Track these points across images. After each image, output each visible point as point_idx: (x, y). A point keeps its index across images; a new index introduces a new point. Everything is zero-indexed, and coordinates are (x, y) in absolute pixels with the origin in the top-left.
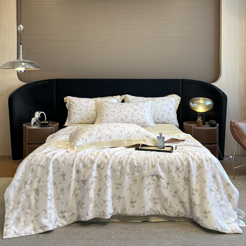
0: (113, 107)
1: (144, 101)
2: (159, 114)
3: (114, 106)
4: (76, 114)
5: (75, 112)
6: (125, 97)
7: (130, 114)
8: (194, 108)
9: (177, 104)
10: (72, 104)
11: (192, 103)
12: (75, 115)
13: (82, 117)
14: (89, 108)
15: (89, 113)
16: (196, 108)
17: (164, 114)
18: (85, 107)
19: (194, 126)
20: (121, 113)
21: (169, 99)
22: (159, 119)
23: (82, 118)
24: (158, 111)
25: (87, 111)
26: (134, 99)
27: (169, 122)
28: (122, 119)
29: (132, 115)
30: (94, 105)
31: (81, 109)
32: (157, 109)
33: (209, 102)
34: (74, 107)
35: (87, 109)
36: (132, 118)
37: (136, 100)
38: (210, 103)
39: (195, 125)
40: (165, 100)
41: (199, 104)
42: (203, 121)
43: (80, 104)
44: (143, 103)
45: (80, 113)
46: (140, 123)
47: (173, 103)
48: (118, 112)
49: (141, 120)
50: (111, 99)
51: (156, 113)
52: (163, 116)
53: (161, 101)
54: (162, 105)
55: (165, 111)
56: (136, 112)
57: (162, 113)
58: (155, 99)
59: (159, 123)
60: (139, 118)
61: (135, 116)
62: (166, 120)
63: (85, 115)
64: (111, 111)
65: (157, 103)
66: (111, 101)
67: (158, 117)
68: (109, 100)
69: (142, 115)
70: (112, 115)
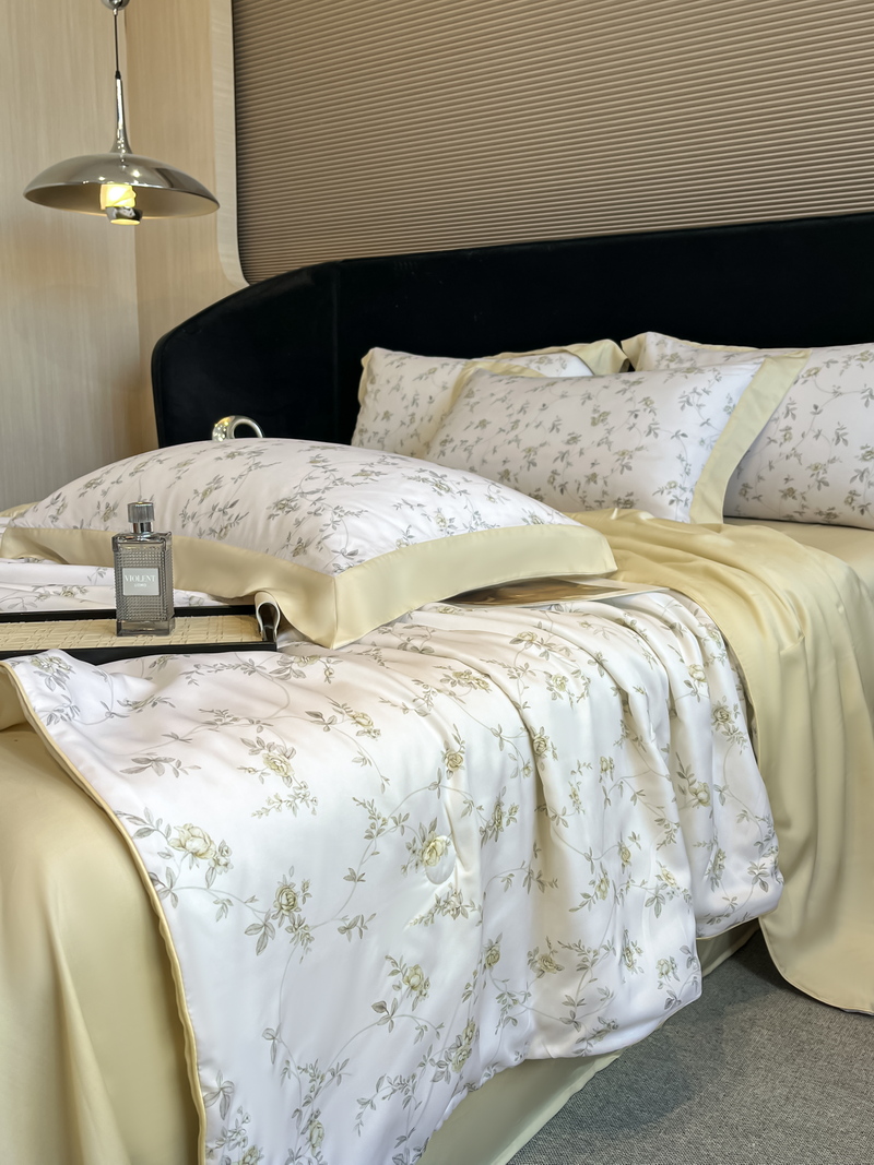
0: (494, 398)
2: (793, 459)
3: (501, 395)
6: (640, 345)
7: (557, 442)
14: (422, 410)
15: (418, 435)
17: (832, 461)
18: (405, 403)
20: (512, 435)
22: (790, 493)
24: (796, 434)
25: (412, 421)
27: (866, 519)
29: (565, 448)
30: (449, 392)
31: (391, 411)
32: (789, 421)
35: (412, 409)
36: (559, 466)
43: (393, 384)
45: (381, 434)
48: (501, 430)
49: (605, 483)
50: (550, 361)
51: (773, 451)
52: (825, 472)
53: (840, 366)
54: (835, 392)
55: (846, 442)
56: (599, 432)
57: (815, 451)
58: (801, 355)
59: (797, 517)
60: (596, 469)
61: (581, 453)
62: (846, 502)
63: (402, 444)
64: (472, 423)
65: (801, 381)
66: (541, 372)
67: (787, 479)
68: (534, 366)
69: (624, 454)
70: (467, 441)
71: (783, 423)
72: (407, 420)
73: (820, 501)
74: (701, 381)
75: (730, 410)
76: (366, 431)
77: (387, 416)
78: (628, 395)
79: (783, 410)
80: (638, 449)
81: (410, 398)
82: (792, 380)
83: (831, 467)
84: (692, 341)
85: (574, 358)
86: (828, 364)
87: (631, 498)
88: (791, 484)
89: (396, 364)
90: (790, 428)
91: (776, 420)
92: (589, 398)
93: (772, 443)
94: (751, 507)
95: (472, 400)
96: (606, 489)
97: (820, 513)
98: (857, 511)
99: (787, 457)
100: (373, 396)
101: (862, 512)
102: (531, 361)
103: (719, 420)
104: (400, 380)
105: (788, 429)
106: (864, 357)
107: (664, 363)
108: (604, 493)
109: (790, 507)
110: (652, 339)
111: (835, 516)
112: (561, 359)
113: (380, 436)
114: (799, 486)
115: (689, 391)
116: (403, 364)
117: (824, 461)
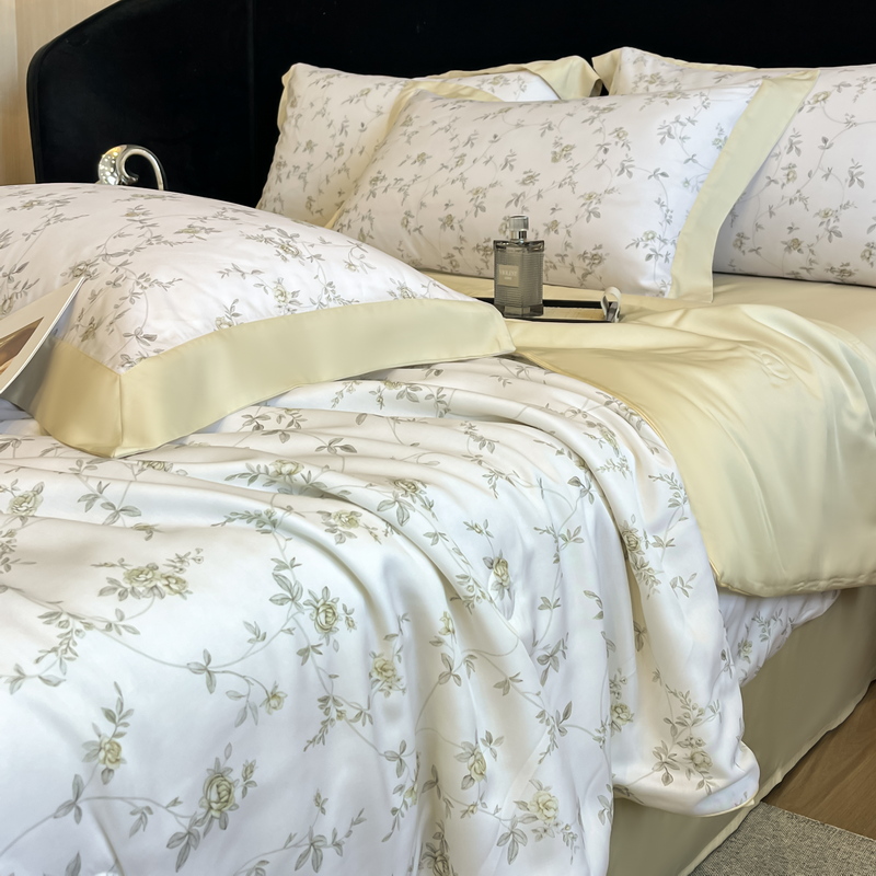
0: (436, 127)
2: (798, 204)
3: (445, 123)
4: (285, 173)
5: (283, 161)
6: (615, 62)
7: (511, 181)
12: (279, 178)
13: (311, 191)
14: (353, 139)
15: (347, 170)
17: (845, 206)
18: (332, 131)
20: (456, 173)
22: (795, 245)
23: (310, 199)
25: (340, 153)
28: (450, 218)
29: (519, 190)
30: (385, 117)
31: (315, 141)
34: (288, 129)
35: (340, 139)
43: (318, 106)
45: (303, 168)
46: (563, 257)
48: (444, 166)
49: (568, 232)
50: (506, 82)
51: (773, 194)
52: (837, 219)
53: (853, 90)
54: (849, 122)
55: (861, 183)
57: (826, 194)
58: (807, 76)
59: (804, 274)
60: (557, 216)
61: (539, 196)
63: (328, 181)
64: (408, 157)
65: (807, 108)
66: (495, 94)
67: (791, 228)
68: (486, 87)
69: (590, 197)
70: (401, 180)
71: (786, 159)
72: (334, 152)
73: (833, 255)
74: (685, 108)
75: (720, 144)
76: (285, 166)
77: (310, 146)
78: (597, 124)
79: (785, 143)
80: (609, 191)
81: (337, 124)
82: (797, 107)
83: (844, 214)
85: (535, 78)
86: (838, 87)
87: (600, 252)
88: (795, 234)
89: (321, 83)
90: (794, 166)
91: (777, 155)
92: (550, 128)
93: (772, 183)
94: (748, 262)
95: (410, 129)
96: (569, 240)
97: (832, 270)
99: (791, 201)
100: (293, 121)
102: (483, 82)
103: (707, 155)
104: (326, 103)
105: (791, 167)
107: (643, 85)
108: (567, 245)
109: (795, 262)
110: (628, 56)
111: (851, 274)
112: (519, 79)
113: (301, 170)
114: (805, 237)
115: (670, 118)
116: (329, 83)
117: (835, 206)
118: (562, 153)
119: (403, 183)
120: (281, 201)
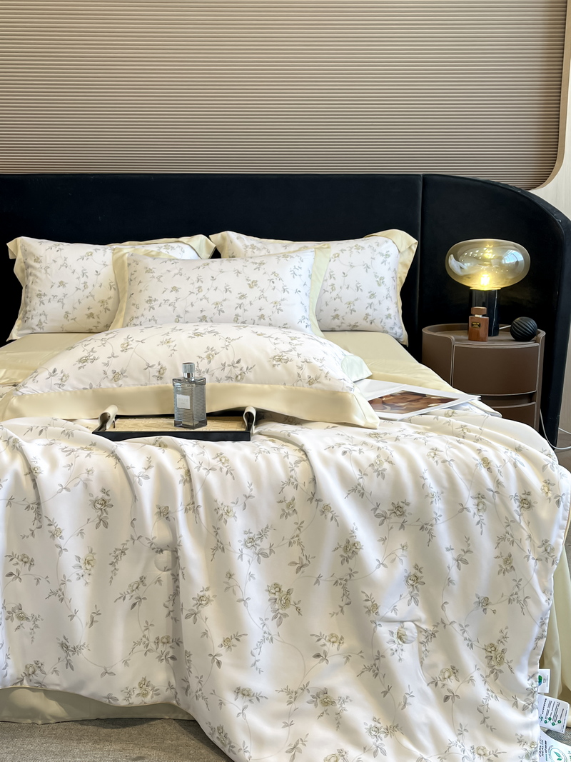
1: (289, 252)
2: (338, 300)
4: (45, 299)
5: (42, 293)
6: (224, 239)
7: (233, 299)
8: (462, 277)
9: (404, 265)
10: (31, 262)
11: (457, 259)
12: (42, 302)
13: (68, 308)
14: (92, 279)
16: (468, 277)
17: (357, 300)
18: (76, 275)
19: (457, 339)
21: (375, 246)
22: (337, 317)
23: (67, 313)
24: (337, 287)
25: (86, 287)
26: (252, 245)
27: (373, 327)
28: (205, 317)
29: (240, 302)
30: (110, 268)
31: (65, 281)
32: (332, 281)
33: (515, 255)
34: (38, 274)
35: (83, 280)
36: (239, 311)
37: (259, 249)
38: (520, 258)
39: (464, 336)
40: (363, 248)
41: (480, 261)
42: (491, 321)
43: (60, 262)
44: (282, 260)
45: (60, 296)
47: (389, 260)
48: (191, 293)
49: (270, 319)
50: (173, 248)
51: (327, 296)
52: (354, 305)
53: (347, 253)
54: (351, 266)
55: (361, 290)
56: (255, 292)
57: (349, 295)
58: (326, 246)
59: (337, 329)
60: (262, 312)
61: (251, 304)
62: (364, 319)
63: (80, 302)
64: (166, 289)
65: (332, 260)
66: (170, 254)
67: (335, 310)
68: (163, 251)
69: (276, 303)
70: (168, 300)
71: (330, 282)
72: (81, 286)
73: (351, 320)
75: (310, 276)
76: (45, 295)
77: (62, 284)
78: (262, 271)
79: (328, 275)
80: (283, 300)
81: (79, 271)
82: (329, 259)
83: (356, 303)
84: (254, 237)
85: (186, 246)
86: (342, 251)
88: (337, 313)
91: (326, 280)
92: (239, 273)
93: (326, 292)
96: (271, 322)
97: (350, 325)
98: (369, 322)
99: (335, 299)
100: (43, 271)
101: (371, 323)
102: (160, 248)
104: (65, 260)
105: (333, 285)
106: (357, 248)
107: (249, 250)
109: (337, 324)
110: (232, 235)
111: (357, 326)
113: (58, 298)
114: (341, 313)
115: (293, 268)
116: (61, 249)
117: (353, 300)
118: (253, 284)
119: (170, 302)
120: (45, 315)
